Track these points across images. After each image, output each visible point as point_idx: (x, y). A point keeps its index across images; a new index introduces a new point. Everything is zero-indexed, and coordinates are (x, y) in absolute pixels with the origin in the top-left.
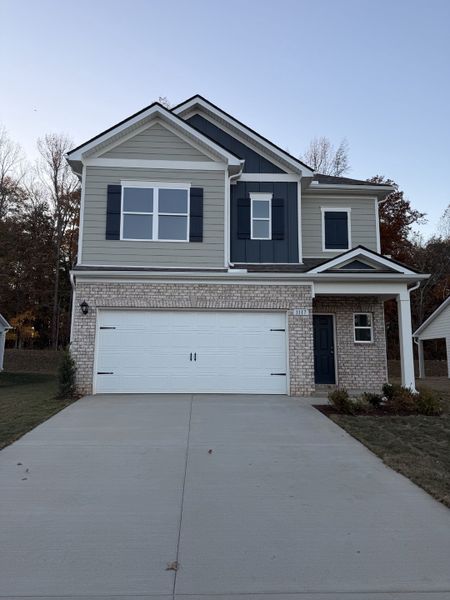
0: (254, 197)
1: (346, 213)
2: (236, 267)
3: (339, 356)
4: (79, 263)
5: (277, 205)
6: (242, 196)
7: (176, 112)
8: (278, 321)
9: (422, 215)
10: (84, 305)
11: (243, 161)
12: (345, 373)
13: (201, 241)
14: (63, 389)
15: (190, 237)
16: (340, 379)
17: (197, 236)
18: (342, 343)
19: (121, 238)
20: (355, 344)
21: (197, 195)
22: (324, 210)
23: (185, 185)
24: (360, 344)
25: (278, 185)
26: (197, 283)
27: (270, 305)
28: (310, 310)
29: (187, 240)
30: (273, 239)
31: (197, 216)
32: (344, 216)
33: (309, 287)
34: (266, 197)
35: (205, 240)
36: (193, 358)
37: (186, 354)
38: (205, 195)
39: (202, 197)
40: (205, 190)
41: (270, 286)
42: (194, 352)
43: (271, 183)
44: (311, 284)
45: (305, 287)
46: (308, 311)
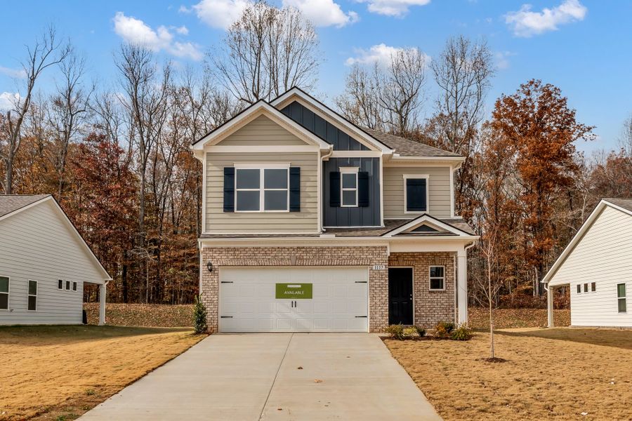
0: (344, 171)
1: (425, 180)
2: (328, 231)
3: (416, 302)
4: (203, 232)
5: (364, 177)
6: (334, 171)
7: (274, 104)
8: (365, 275)
9: (589, 129)
10: (210, 264)
11: (332, 146)
12: (420, 316)
13: (299, 211)
14: (198, 328)
15: (290, 208)
16: (416, 321)
17: (296, 207)
18: (419, 291)
19: (235, 211)
20: (430, 292)
21: (295, 172)
22: (406, 177)
23: (287, 165)
24: (433, 292)
25: (364, 160)
26: (296, 246)
27: (355, 262)
28: (386, 266)
29: (288, 211)
30: (359, 206)
31: (296, 191)
32: (423, 182)
33: (386, 247)
34: (354, 171)
35: (302, 210)
36: (294, 305)
37: (288, 302)
38: (302, 173)
39: (299, 175)
40: (302, 168)
41: (354, 247)
42: (294, 300)
43: (358, 159)
44: (387, 245)
45: (382, 247)
46: (384, 267)
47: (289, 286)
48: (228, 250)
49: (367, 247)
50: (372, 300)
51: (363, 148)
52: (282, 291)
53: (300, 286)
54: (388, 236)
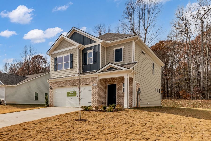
0: (88, 52)
3: (117, 97)
4: (50, 78)
6: (85, 52)
8: (90, 88)
12: (119, 102)
17: (71, 67)
18: (118, 93)
19: (57, 71)
22: (115, 49)
23: (69, 54)
25: (95, 46)
26: (71, 79)
27: (87, 83)
28: (97, 84)
29: (69, 69)
30: (93, 63)
31: (72, 62)
32: (121, 50)
33: (97, 77)
34: (92, 51)
35: (73, 68)
36: (71, 98)
37: (70, 97)
38: (74, 55)
39: (72, 56)
40: (73, 54)
41: (87, 78)
42: (71, 97)
43: (93, 46)
44: (97, 76)
45: (96, 77)
46: (96, 84)
47: (70, 92)
48: (55, 82)
49: (91, 78)
50: (92, 96)
51: (95, 42)
52: (69, 94)
53: (73, 92)
54: (97, 73)
